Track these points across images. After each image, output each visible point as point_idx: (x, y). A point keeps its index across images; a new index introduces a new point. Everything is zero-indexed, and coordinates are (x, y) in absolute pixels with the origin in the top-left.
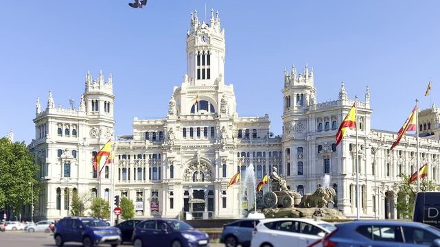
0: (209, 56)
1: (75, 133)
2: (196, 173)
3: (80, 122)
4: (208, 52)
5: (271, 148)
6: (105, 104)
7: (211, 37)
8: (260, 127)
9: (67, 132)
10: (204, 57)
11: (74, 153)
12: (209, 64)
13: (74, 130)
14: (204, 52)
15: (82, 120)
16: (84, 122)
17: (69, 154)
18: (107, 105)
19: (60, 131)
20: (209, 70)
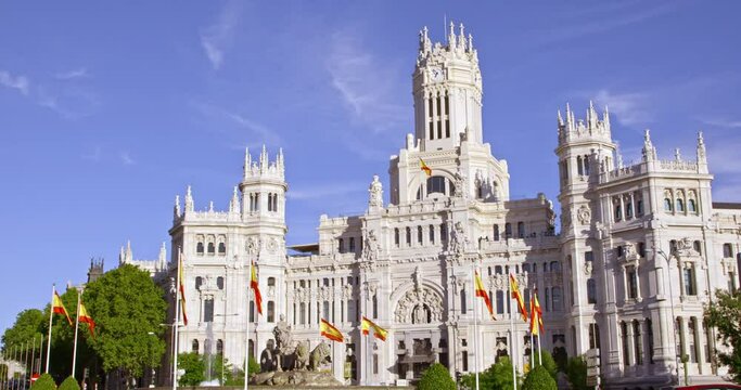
0: (447, 99)
1: (222, 248)
2: (416, 307)
3: (231, 230)
4: (446, 92)
5: (547, 255)
6: (270, 198)
7: (449, 68)
8: (530, 218)
9: (211, 248)
10: (439, 100)
11: (220, 282)
12: (447, 112)
13: (222, 244)
14: (438, 93)
15: (234, 227)
16: (237, 230)
17: (213, 284)
18: (272, 200)
19: (200, 248)
20: (448, 122)
